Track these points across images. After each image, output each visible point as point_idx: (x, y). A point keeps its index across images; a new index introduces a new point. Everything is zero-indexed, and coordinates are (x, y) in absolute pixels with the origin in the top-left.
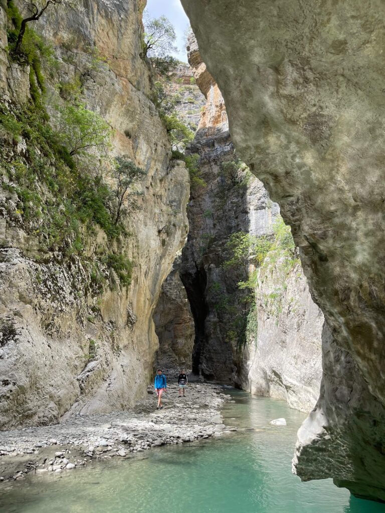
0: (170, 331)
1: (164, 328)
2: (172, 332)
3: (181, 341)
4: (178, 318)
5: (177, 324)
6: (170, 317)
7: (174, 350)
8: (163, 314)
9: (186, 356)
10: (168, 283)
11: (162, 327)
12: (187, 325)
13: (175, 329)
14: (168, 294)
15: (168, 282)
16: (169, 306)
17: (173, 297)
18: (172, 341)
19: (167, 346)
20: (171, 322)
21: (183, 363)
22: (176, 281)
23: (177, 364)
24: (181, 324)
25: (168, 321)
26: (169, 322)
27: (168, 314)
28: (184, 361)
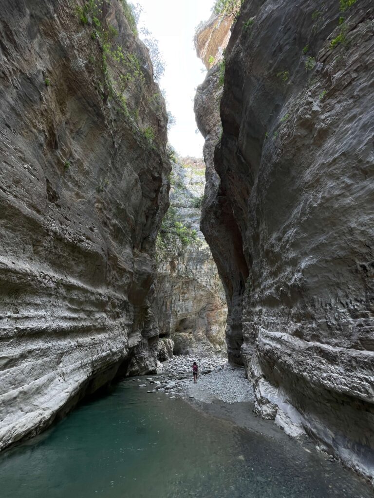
0: (203, 318)
1: (197, 315)
2: (206, 318)
3: (215, 328)
4: (210, 305)
5: (210, 311)
6: (203, 304)
7: (208, 337)
8: (195, 301)
9: (221, 344)
10: (199, 271)
11: (196, 314)
12: (219, 312)
13: (208, 316)
14: (199, 281)
15: (198, 270)
16: (201, 292)
17: (204, 284)
18: (206, 329)
19: (201, 333)
20: (204, 309)
21: (219, 352)
22: (206, 270)
23: (213, 353)
24: (213, 310)
25: (201, 308)
26: (202, 309)
27: (200, 301)
28: (220, 349)
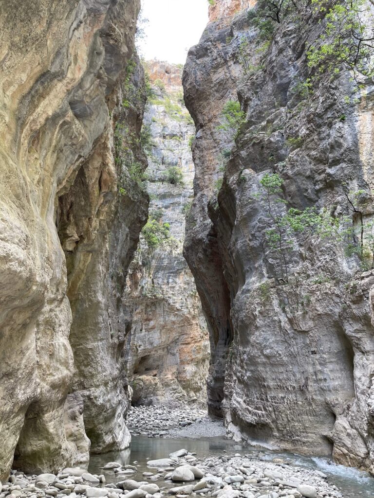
0: (174, 355)
1: (166, 350)
2: (178, 355)
3: (190, 369)
4: (185, 336)
5: (184, 344)
6: (174, 335)
7: (180, 382)
8: (164, 331)
9: (198, 390)
10: (171, 287)
11: (164, 349)
12: (197, 346)
13: (181, 351)
14: (171, 301)
15: (170, 285)
16: (173, 318)
17: (178, 306)
18: (177, 369)
19: (169, 376)
20: (175, 341)
21: (194, 401)
22: (182, 285)
23: (186, 403)
24: (189, 344)
25: (171, 340)
26: (172, 342)
27: (170, 330)
28: (195, 398)
